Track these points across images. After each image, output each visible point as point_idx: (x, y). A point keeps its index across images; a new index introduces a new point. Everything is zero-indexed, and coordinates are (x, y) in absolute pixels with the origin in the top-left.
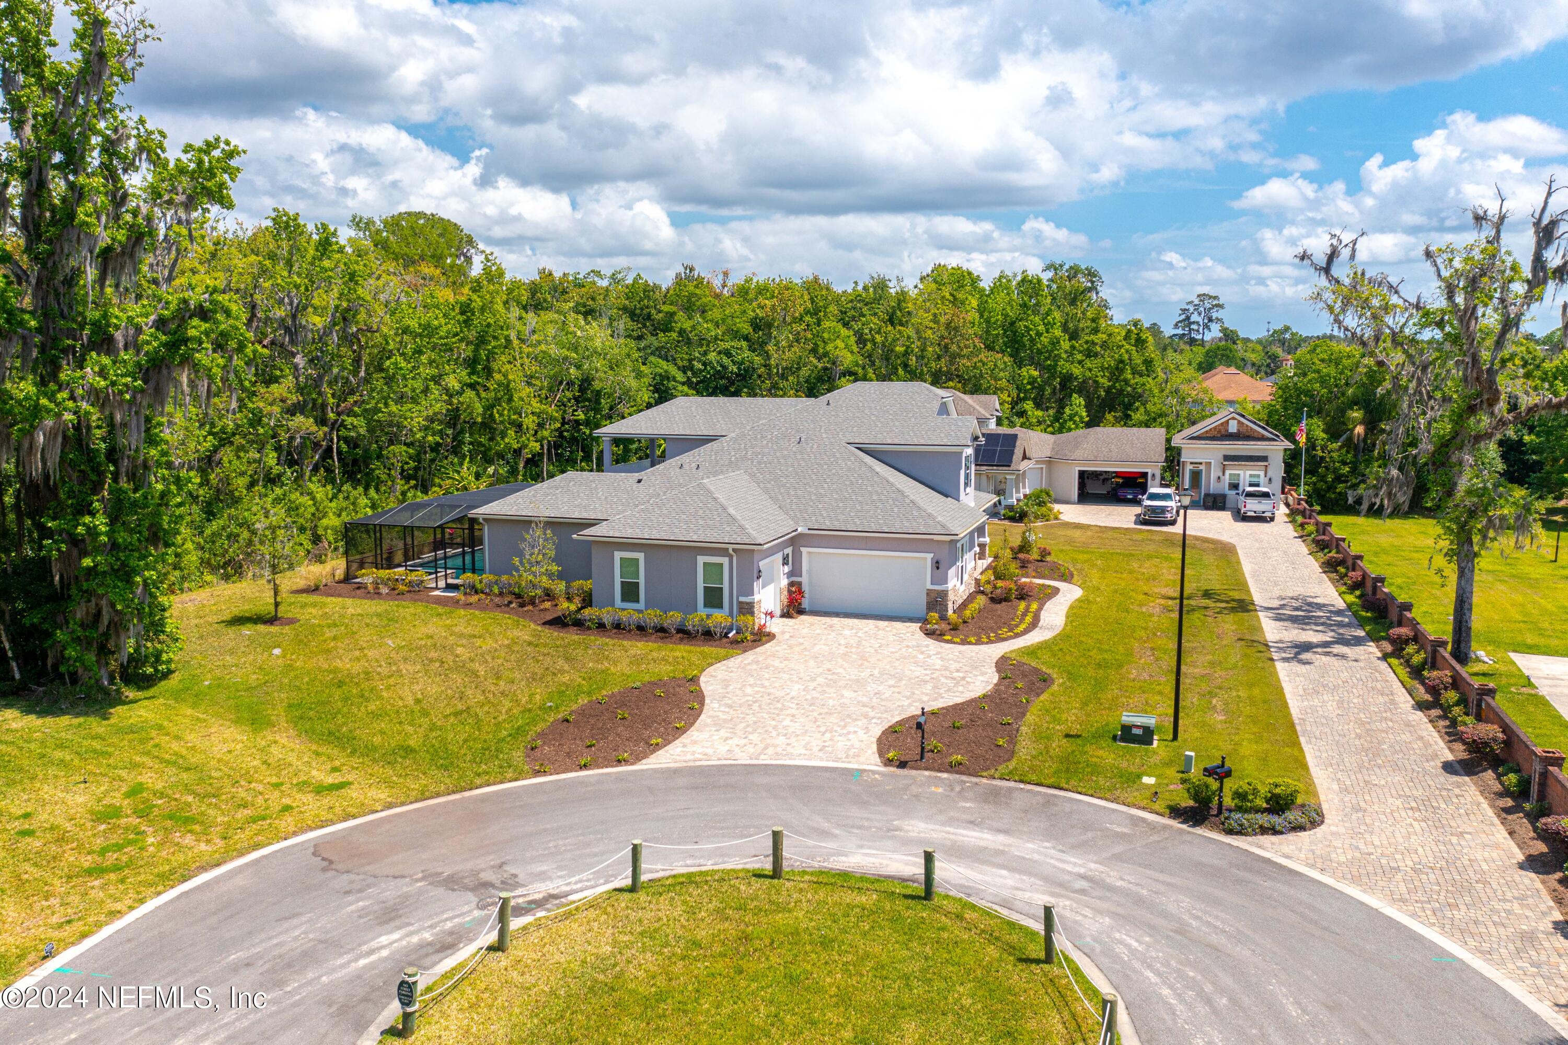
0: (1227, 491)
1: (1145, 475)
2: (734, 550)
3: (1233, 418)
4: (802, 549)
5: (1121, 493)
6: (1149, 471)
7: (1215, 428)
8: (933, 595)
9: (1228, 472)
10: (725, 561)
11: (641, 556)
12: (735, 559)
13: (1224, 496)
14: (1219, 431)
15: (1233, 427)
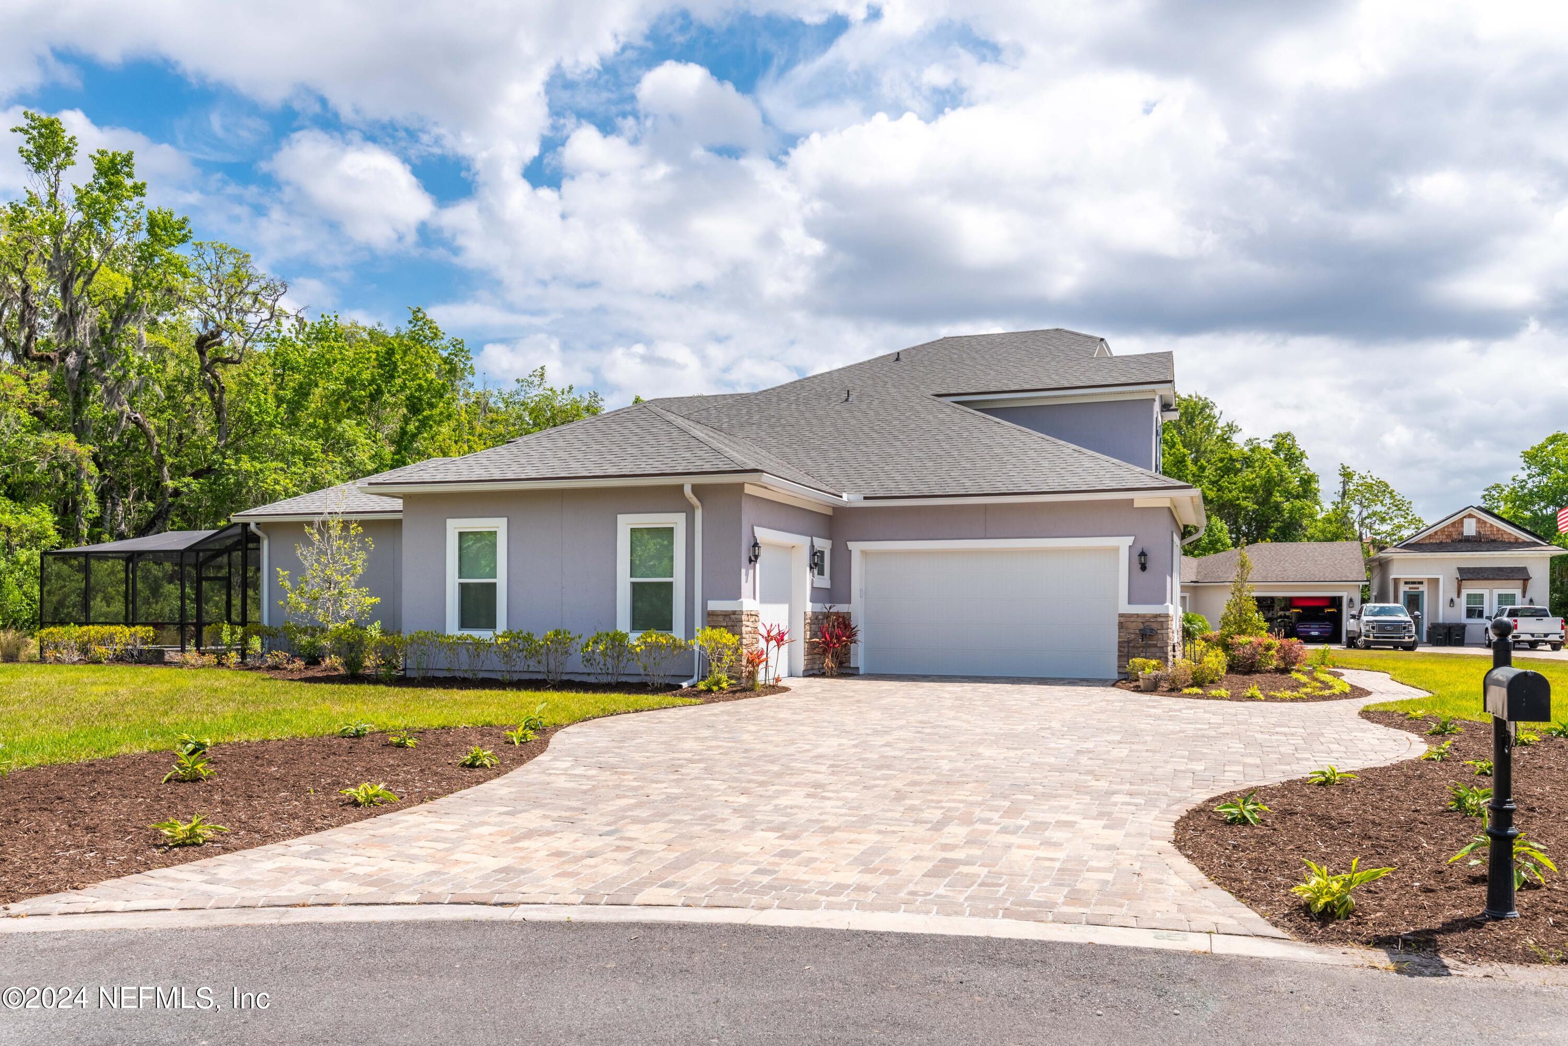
0: (1464, 620)
1: (1336, 602)
2: (696, 489)
3: (1470, 516)
4: (851, 545)
5: (1301, 628)
6: (1345, 595)
7: (1442, 530)
8: (1135, 627)
9: (1465, 592)
10: (677, 521)
11: (499, 525)
12: (699, 514)
13: (1462, 627)
14: (1449, 536)
15: (1470, 528)
